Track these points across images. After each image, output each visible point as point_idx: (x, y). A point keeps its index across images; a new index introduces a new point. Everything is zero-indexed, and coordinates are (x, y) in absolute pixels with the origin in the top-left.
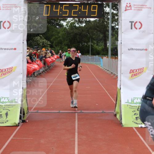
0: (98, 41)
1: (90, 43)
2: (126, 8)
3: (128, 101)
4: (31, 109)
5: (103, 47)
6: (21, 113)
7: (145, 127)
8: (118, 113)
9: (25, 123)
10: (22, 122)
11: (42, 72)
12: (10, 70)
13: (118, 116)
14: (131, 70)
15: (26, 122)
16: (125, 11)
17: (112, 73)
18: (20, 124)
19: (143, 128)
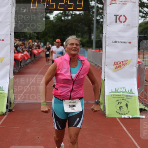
0: (83, 33)
2: (111, 1)
3: (112, 90)
5: (88, 40)
6: (7, 102)
7: (128, 118)
8: (102, 103)
10: (9, 111)
11: (29, 63)
13: (102, 107)
14: (115, 62)
15: (13, 111)
16: (110, 5)
17: (96, 65)
18: (7, 113)
19: (126, 118)
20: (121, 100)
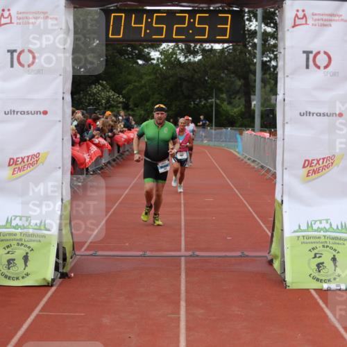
0: (232, 94)
1: (213, 100)
2: (295, 20)
3: (300, 226)
4: (81, 248)
5: (243, 110)
6: (57, 256)
7: (337, 290)
8: (276, 257)
9: (67, 279)
10: (60, 278)
11: (106, 165)
12: (34, 160)
13: (276, 265)
14: (305, 161)
15: (70, 278)
16: (293, 27)
17: (262, 167)
18: (56, 281)
19: (334, 290)
20: (320, 249)
